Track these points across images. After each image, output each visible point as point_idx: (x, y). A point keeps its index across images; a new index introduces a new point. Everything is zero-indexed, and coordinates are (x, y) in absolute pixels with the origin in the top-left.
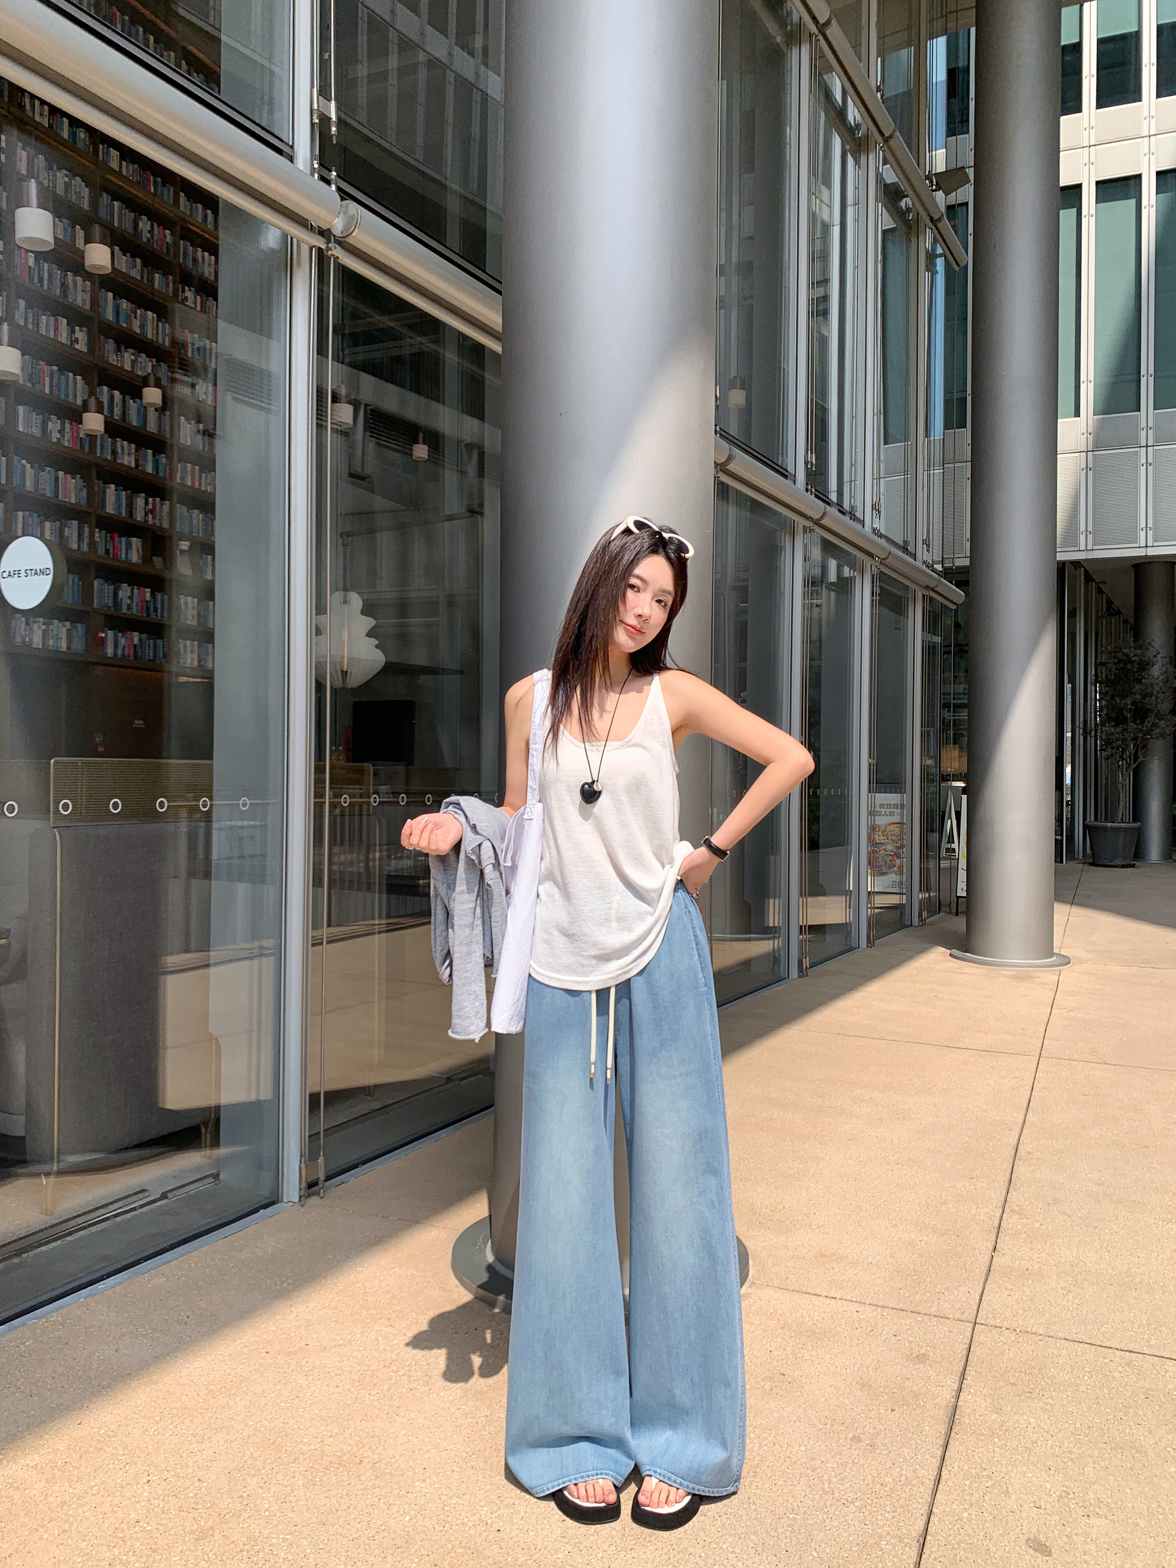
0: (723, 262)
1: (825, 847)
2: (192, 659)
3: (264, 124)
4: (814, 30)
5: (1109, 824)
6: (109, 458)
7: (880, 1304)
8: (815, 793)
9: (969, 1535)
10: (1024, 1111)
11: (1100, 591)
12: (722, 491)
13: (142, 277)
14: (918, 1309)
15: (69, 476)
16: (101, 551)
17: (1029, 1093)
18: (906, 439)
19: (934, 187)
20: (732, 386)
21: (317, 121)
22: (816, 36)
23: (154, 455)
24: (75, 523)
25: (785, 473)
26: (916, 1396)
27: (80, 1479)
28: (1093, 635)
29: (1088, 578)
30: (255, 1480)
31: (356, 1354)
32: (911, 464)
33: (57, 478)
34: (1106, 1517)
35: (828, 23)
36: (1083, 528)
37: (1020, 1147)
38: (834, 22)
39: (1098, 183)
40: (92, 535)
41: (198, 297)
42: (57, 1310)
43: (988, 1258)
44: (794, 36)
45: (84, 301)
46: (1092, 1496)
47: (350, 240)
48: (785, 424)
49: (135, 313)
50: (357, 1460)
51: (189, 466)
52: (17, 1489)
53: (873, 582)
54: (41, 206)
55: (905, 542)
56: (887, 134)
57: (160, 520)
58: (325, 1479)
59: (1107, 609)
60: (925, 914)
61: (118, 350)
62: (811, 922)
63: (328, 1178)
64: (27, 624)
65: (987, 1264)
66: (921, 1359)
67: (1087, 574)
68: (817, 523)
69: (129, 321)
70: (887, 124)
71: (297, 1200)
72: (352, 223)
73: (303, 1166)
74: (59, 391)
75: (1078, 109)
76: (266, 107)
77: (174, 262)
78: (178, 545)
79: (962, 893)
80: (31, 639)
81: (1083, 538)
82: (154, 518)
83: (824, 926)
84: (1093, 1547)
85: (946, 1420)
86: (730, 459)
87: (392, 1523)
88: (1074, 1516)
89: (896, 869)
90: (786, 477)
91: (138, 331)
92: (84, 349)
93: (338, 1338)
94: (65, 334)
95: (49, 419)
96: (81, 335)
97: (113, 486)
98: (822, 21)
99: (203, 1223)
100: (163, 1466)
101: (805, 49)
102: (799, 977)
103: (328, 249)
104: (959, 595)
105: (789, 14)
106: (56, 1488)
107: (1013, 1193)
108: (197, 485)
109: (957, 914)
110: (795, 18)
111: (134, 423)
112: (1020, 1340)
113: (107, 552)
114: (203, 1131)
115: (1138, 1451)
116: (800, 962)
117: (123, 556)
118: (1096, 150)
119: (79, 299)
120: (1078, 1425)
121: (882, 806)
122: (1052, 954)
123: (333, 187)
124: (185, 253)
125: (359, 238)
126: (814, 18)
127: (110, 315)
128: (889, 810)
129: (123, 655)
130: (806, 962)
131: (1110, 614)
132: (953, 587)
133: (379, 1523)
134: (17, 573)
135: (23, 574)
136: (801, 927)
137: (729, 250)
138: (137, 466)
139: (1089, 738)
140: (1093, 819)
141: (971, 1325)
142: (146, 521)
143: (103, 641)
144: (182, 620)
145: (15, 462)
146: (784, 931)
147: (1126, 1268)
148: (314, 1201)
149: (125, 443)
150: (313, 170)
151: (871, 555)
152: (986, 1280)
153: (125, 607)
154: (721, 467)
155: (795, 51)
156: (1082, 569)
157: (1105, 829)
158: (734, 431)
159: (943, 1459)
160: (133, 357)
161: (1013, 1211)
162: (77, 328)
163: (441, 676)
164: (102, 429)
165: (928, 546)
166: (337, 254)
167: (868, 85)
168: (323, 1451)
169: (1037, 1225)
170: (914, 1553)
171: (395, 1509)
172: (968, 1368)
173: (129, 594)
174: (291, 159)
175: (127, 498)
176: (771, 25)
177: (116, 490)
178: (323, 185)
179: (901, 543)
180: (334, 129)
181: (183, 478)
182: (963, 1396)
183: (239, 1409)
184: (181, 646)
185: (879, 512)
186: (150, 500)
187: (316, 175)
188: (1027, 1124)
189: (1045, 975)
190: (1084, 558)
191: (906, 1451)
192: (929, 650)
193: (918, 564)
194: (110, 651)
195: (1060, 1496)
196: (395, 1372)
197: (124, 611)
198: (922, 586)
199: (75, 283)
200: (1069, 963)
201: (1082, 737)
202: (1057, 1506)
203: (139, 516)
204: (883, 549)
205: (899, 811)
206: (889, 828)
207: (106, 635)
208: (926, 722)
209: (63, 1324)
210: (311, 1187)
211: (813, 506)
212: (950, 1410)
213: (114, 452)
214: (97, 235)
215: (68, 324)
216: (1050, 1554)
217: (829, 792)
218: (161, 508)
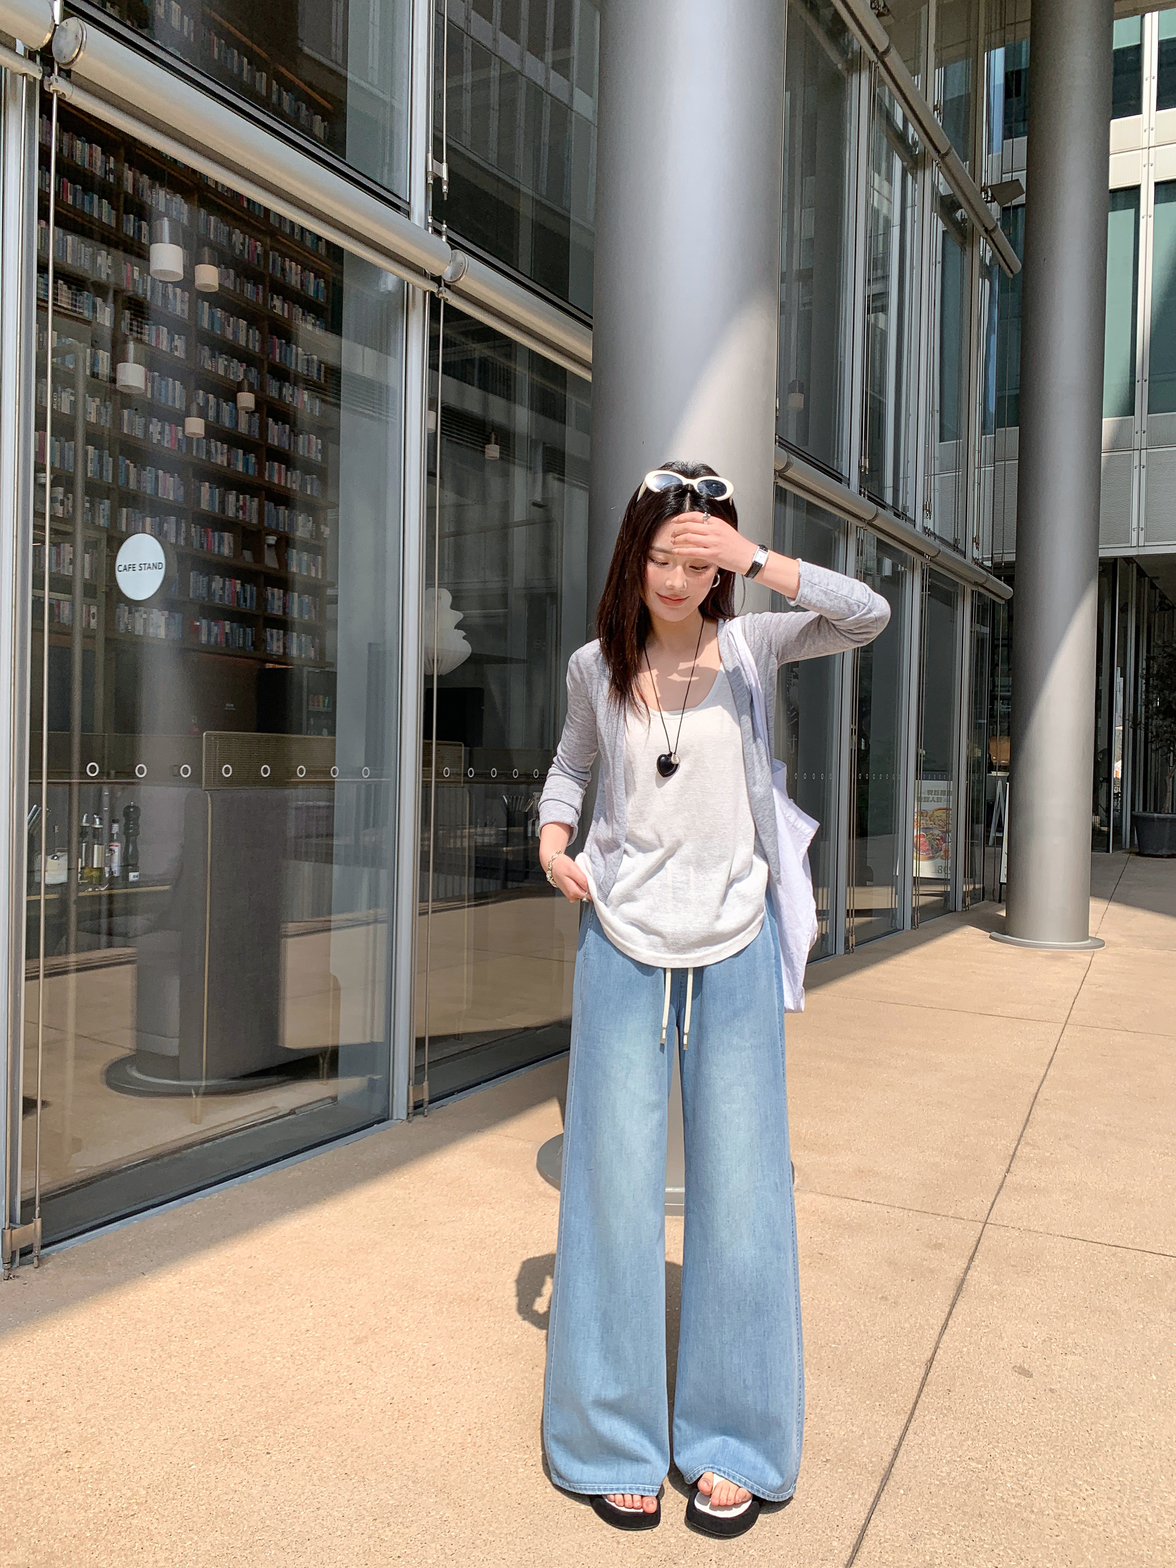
0: (784, 270)
1: (873, 834)
2: (278, 647)
3: (385, 184)
4: (873, 58)
5: (1156, 815)
6: (204, 457)
7: (907, 1207)
8: (863, 777)
9: (967, 1363)
10: (1046, 1067)
11: (1153, 587)
12: (780, 495)
13: (235, 287)
14: (938, 1212)
15: (168, 475)
16: (196, 545)
17: (1052, 1053)
18: (958, 437)
19: (989, 199)
20: (792, 390)
21: (431, 182)
22: (876, 63)
23: (244, 455)
24: (173, 519)
25: (840, 476)
26: (932, 1271)
27: (257, 1303)
28: (1146, 630)
29: (1141, 573)
30: (395, 1309)
31: (466, 1227)
32: (963, 463)
33: (157, 477)
34: (1080, 1355)
35: (887, 51)
36: (1135, 525)
37: (1039, 1095)
38: (893, 52)
39: (1157, 184)
40: (188, 531)
41: (286, 305)
42: (217, 1191)
43: (1001, 1177)
44: (855, 64)
45: (183, 310)
46: (1070, 1341)
47: (459, 284)
48: (840, 429)
49: (229, 321)
50: (475, 1298)
51: (276, 464)
52: (211, 1307)
53: (923, 578)
54: (173, 241)
55: (956, 540)
56: (943, 152)
57: (250, 516)
58: (450, 1309)
59: (1160, 603)
60: (968, 900)
61: (213, 356)
62: (857, 907)
63: (431, 1102)
64: (130, 613)
65: (1001, 1181)
66: (938, 1246)
67: (1139, 569)
68: (870, 524)
69: (223, 329)
70: (944, 143)
71: (405, 1118)
72: (459, 271)
73: (411, 1088)
74: (160, 395)
75: (1137, 110)
76: (386, 168)
77: (265, 272)
78: (265, 540)
79: (1004, 880)
80: (133, 627)
81: (1134, 534)
82: (244, 513)
83: (871, 910)
84: (1067, 1374)
85: (955, 1288)
86: (788, 465)
87: (505, 1339)
88: (1054, 1353)
89: (942, 853)
90: (840, 480)
91: (231, 338)
92: (183, 356)
93: (451, 1216)
94: (165, 343)
95: (151, 422)
96: (179, 342)
97: (207, 484)
98: (881, 49)
99: (327, 1133)
100: (321, 1297)
101: (865, 76)
102: (845, 953)
103: (439, 292)
104: (1007, 591)
105: (850, 42)
106: (241, 1307)
107: (1029, 1130)
108: (283, 483)
109: (1000, 902)
110: (856, 47)
111: (227, 425)
112: (1023, 1236)
113: (202, 546)
114: (321, 1061)
115: (1113, 1314)
116: (847, 940)
117: (216, 549)
118: (1156, 152)
119: (179, 309)
120: (1065, 1295)
121: (930, 792)
122: (1086, 937)
123: (444, 239)
124: (274, 261)
125: (466, 283)
126: (873, 47)
127: (206, 324)
128: (936, 796)
129: (216, 642)
130: (852, 940)
131: (1162, 609)
132: (1002, 583)
133: (495, 1339)
134: (132, 567)
135: (137, 568)
136: (848, 911)
137: (790, 255)
138: (229, 464)
139: (1138, 731)
140: (1141, 810)
141: (981, 1225)
142: (237, 517)
143: (198, 629)
144: (269, 611)
145: (120, 463)
146: (831, 915)
147: (1122, 1187)
148: (420, 1118)
149: (219, 443)
150: (427, 224)
151: (921, 553)
152: (998, 1193)
153: (217, 597)
154: (780, 474)
155: (855, 78)
156: (1135, 565)
157: (1153, 819)
158: (792, 439)
159: (950, 1313)
160: (226, 363)
161: (1028, 1143)
162: (176, 336)
163: (509, 665)
164: (203, 433)
165: (978, 544)
166: (446, 297)
167: (926, 107)
168: (447, 1292)
169: (1048, 1154)
170: (922, 1372)
171: (506, 1330)
172: (977, 1254)
173: (221, 585)
174: (408, 214)
175: (220, 495)
176: (833, 55)
177: (210, 488)
178: (435, 237)
179: (952, 542)
180: (445, 187)
181: (270, 476)
182: (970, 1272)
183: (375, 1262)
184: (268, 634)
185: (930, 513)
186: (241, 497)
187: (430, 229)
188: (1048, 1077)
189: (1079, 955)
190: (1135, 554)
191: (921, 1307)
192: (979, 643)
193: (969, 561)
194: (204, 639)
195: (1044, 1340)
196: (500, 1240)
197: (217, 601)
198: (970, 582)
199: (175, 294)
200: (1103, 945)
201: (1131, 730)
202: (1041, 1346)
203: (231, 512)
204: (933, 547)
205: (945, 797)
206: (936, 813)
207: (201, 623)
208: (975, 713)
209: (224, 1201)
210: (417, 1107)
211: (867, 509)
212: (959, 1281)
213: (208, 452)
214: (207, 256)
215: (168, 333)
216: (1031, 1376)
217: (877, 777)
218: (251, 505)
